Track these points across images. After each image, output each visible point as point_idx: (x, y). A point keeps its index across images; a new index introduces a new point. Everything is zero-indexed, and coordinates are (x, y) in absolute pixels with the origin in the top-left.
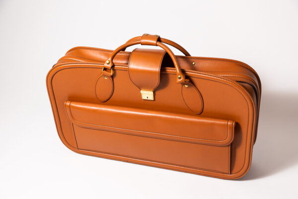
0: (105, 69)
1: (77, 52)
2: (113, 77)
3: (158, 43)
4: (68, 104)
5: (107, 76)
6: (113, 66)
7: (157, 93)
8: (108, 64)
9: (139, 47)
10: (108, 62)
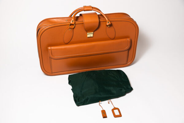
0: (71, 25)
3: (93, 9)
4: (49, 48)
6: (75, 23)
9: (82, 12)
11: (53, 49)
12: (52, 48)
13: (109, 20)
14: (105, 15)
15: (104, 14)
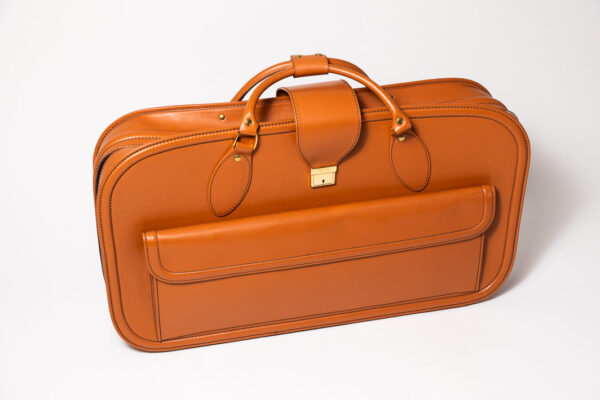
4: (150, 237)
5: (240, 154)
6: (258, 130)
11: (166, 242)
12: (162, 236)
13: (405, 114)
14: (385, 88)
15: (380, 84)
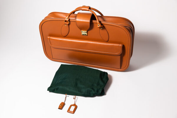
0: (66, 21)
1: (53, 14)
2: (69, 25)
3: (89, 10)
4: (49, 37)
5: (66, 24)
7: (88, 32)
8: (67, 19)
9: (81, 11)
10: (67, 18)
